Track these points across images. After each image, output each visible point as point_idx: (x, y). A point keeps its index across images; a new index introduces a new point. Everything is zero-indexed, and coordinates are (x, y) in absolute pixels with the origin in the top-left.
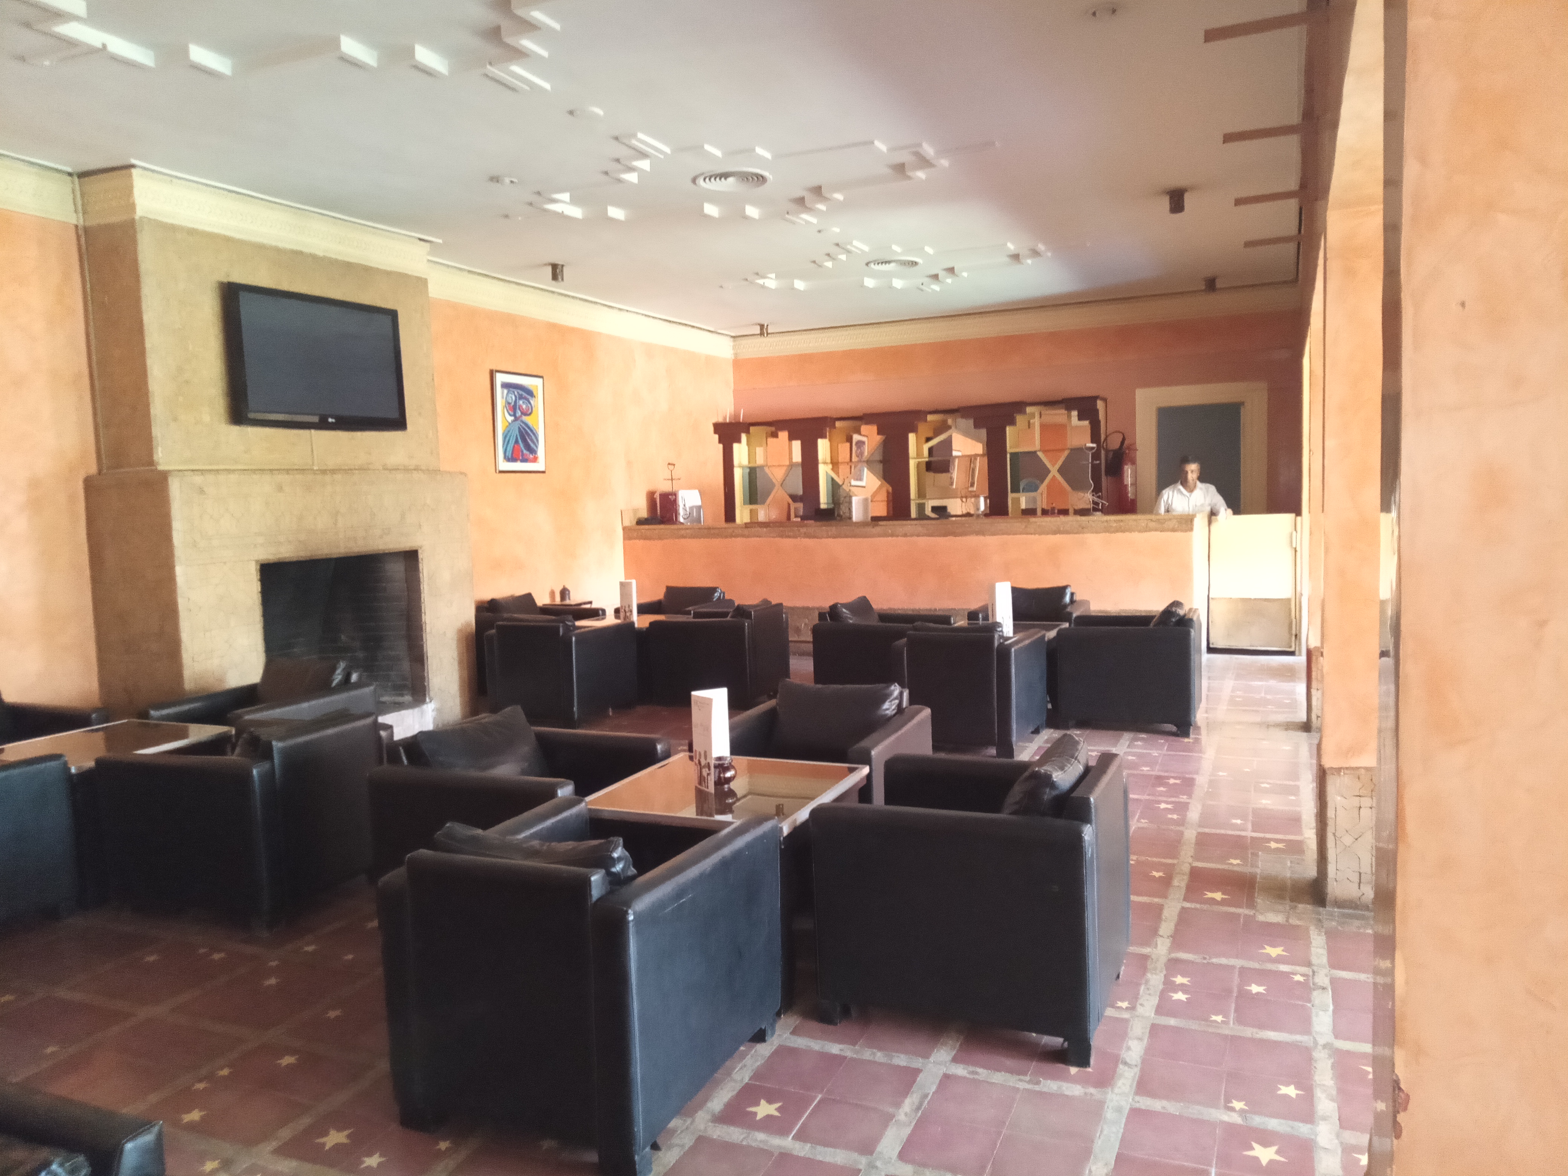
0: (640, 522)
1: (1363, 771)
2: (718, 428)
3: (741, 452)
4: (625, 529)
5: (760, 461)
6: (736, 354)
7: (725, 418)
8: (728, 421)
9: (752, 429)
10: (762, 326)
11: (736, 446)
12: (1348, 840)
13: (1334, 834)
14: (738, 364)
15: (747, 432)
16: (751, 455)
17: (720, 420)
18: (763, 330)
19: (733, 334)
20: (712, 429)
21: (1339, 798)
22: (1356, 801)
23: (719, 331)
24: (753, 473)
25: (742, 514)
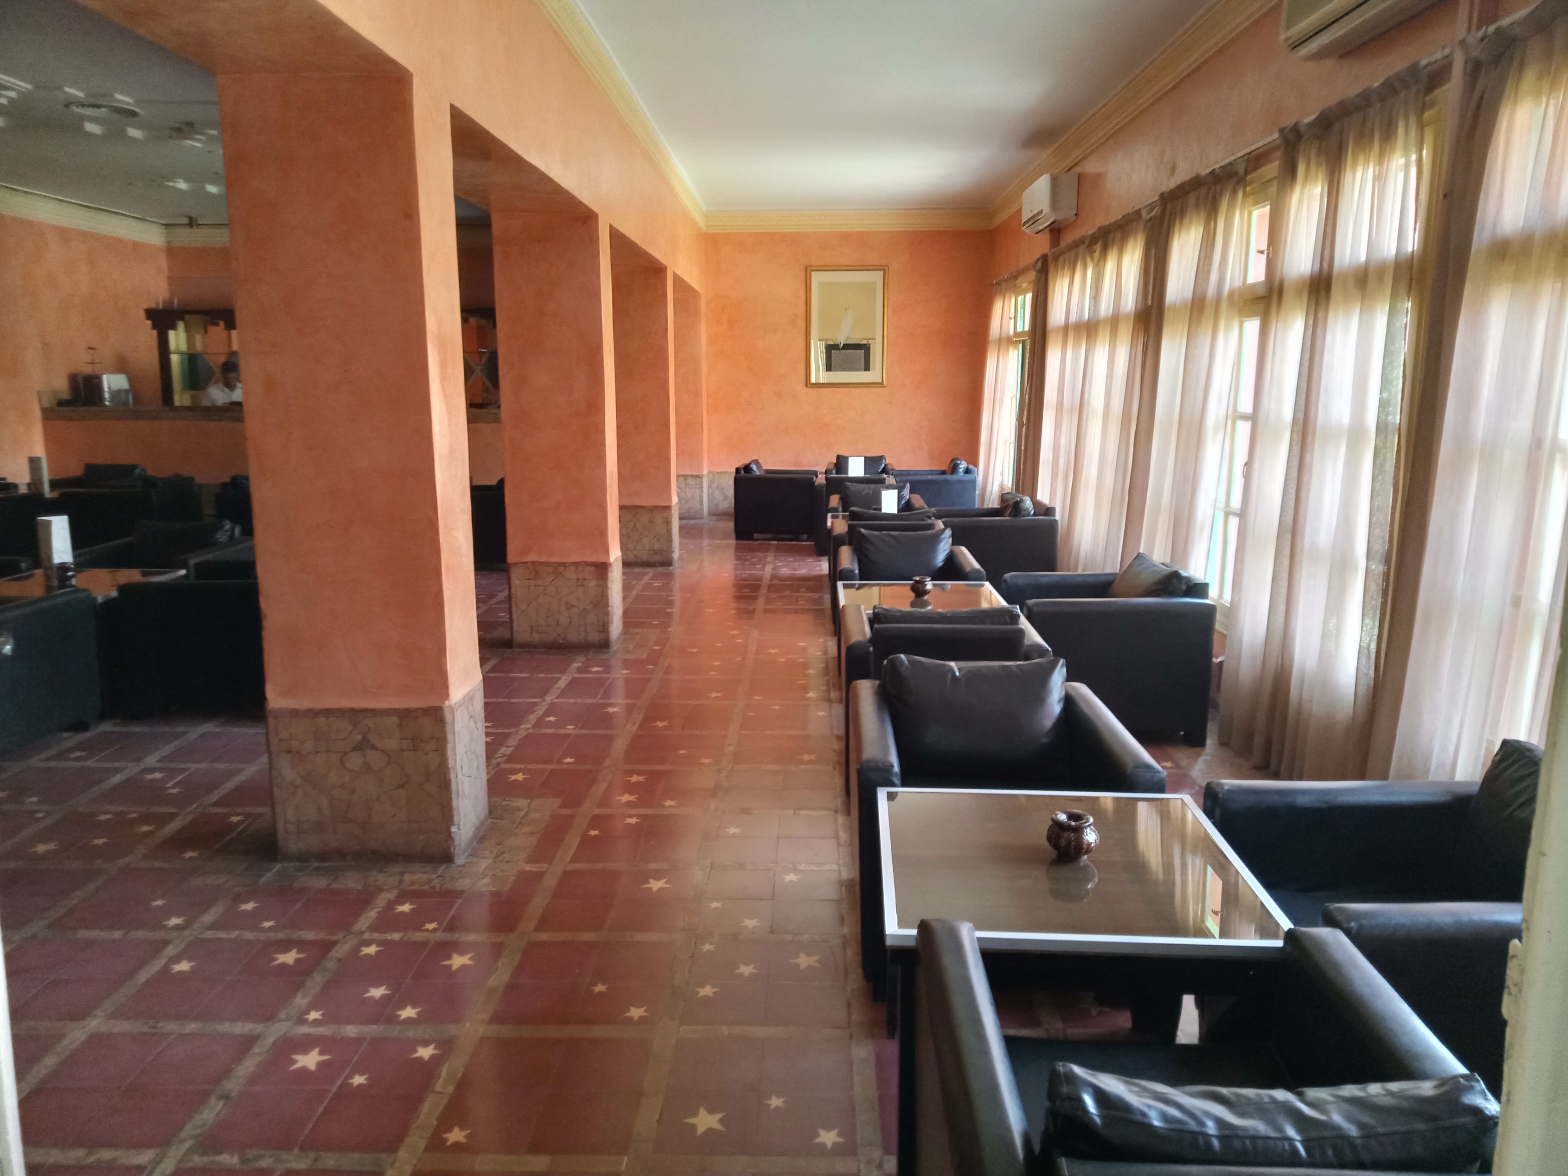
0: (61, 403)
1: (529, 564)
2: (151, 314)
3: (177, 339)
4: (44, 410)
5: (199, 346)
6: (168, 242)
7: (158, 304)
8: (161, 307)
9: (187, 317)
10: (191, 218)
11: (171, 334)
12: (523, 607)
13: (516, 604)
14: (171, 251)
15: (182, 319)
16: (190, 341)
17: (153, 305)
18: (192, 223)
19: (164, 222)
20: (142, 314)
21: (517, 581)
22: (527, 583)
23: (147, 218)
24: (192, 360)
25: (181, 398)
